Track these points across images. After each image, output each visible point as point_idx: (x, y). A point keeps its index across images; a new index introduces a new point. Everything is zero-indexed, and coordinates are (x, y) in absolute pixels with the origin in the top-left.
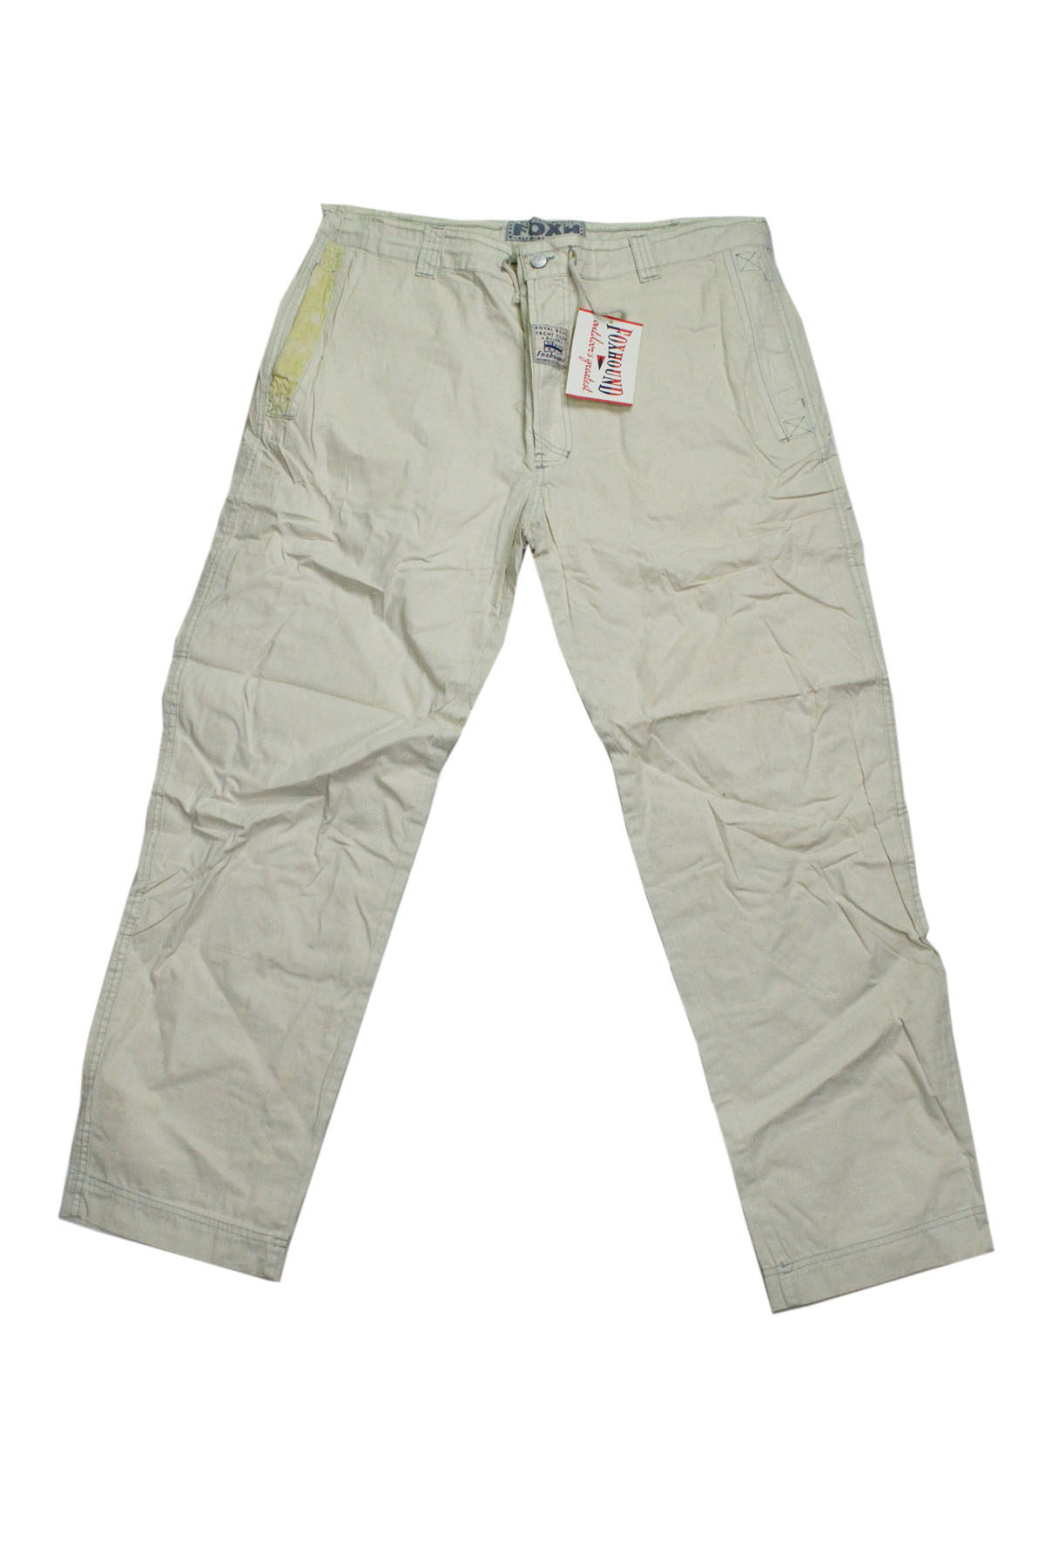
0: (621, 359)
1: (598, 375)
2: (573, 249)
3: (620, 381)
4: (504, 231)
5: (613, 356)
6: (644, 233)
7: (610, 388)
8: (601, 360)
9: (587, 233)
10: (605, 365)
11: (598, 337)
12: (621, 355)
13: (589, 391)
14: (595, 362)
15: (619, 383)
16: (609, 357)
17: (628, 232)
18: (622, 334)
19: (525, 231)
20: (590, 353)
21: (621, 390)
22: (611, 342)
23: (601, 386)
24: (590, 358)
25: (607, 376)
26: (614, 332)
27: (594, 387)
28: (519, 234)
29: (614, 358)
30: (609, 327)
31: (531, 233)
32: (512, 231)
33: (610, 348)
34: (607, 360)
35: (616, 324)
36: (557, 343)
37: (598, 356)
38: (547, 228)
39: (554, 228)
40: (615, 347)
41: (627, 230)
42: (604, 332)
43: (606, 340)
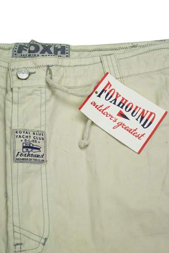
0: (127, 101)
1: (133, 123)
2: (50, 68)
3: (144, 110)
4: (11, 50)
5: (122, 104)
6: (112, 52)
7: (147, 120)
8: (121, 114)
9: (71, 52)
10: (128, 114)
11: (103, 108)
12: (123, 99)
13: (142, 135)
14: (121, 120)
15: (146, 112)
16: (122, 107)
17: (101, 52)
18: (108, 90)
19: (26, 50)
20: (114, 119)
21: (151, 113)
22: (111, 100)
23: (143, 125)
24: (118, 121)
25: (136, 117)
26: (104, 94)
27: (141, 131)
28: (21, 53)
29: (124, 105)
30: (99, 96)
31: (30, 52)
32: (17, 50)
33: (115, 103)
34: (123, 110)
35: (99, 90)
36: (34, 144)
37: (118, 115)
38: (41, 48)
39: (47, 49)
40: (115, 100)
41: (100, 50)
42: (101, 101)
43: (107, 103)
